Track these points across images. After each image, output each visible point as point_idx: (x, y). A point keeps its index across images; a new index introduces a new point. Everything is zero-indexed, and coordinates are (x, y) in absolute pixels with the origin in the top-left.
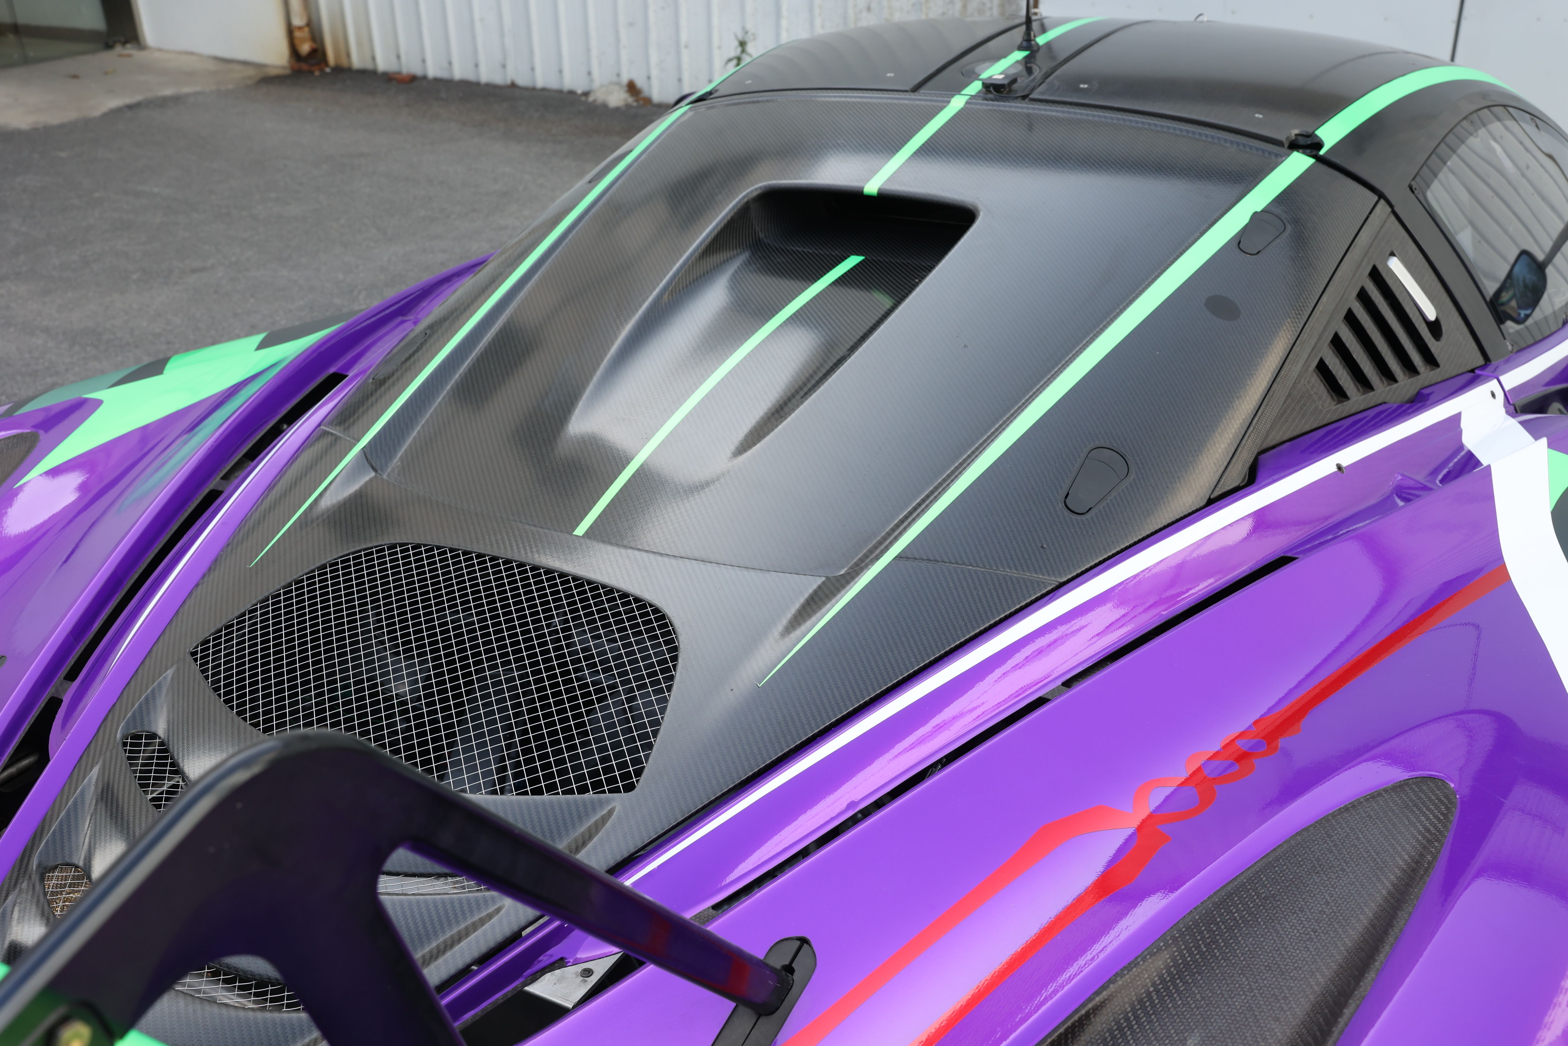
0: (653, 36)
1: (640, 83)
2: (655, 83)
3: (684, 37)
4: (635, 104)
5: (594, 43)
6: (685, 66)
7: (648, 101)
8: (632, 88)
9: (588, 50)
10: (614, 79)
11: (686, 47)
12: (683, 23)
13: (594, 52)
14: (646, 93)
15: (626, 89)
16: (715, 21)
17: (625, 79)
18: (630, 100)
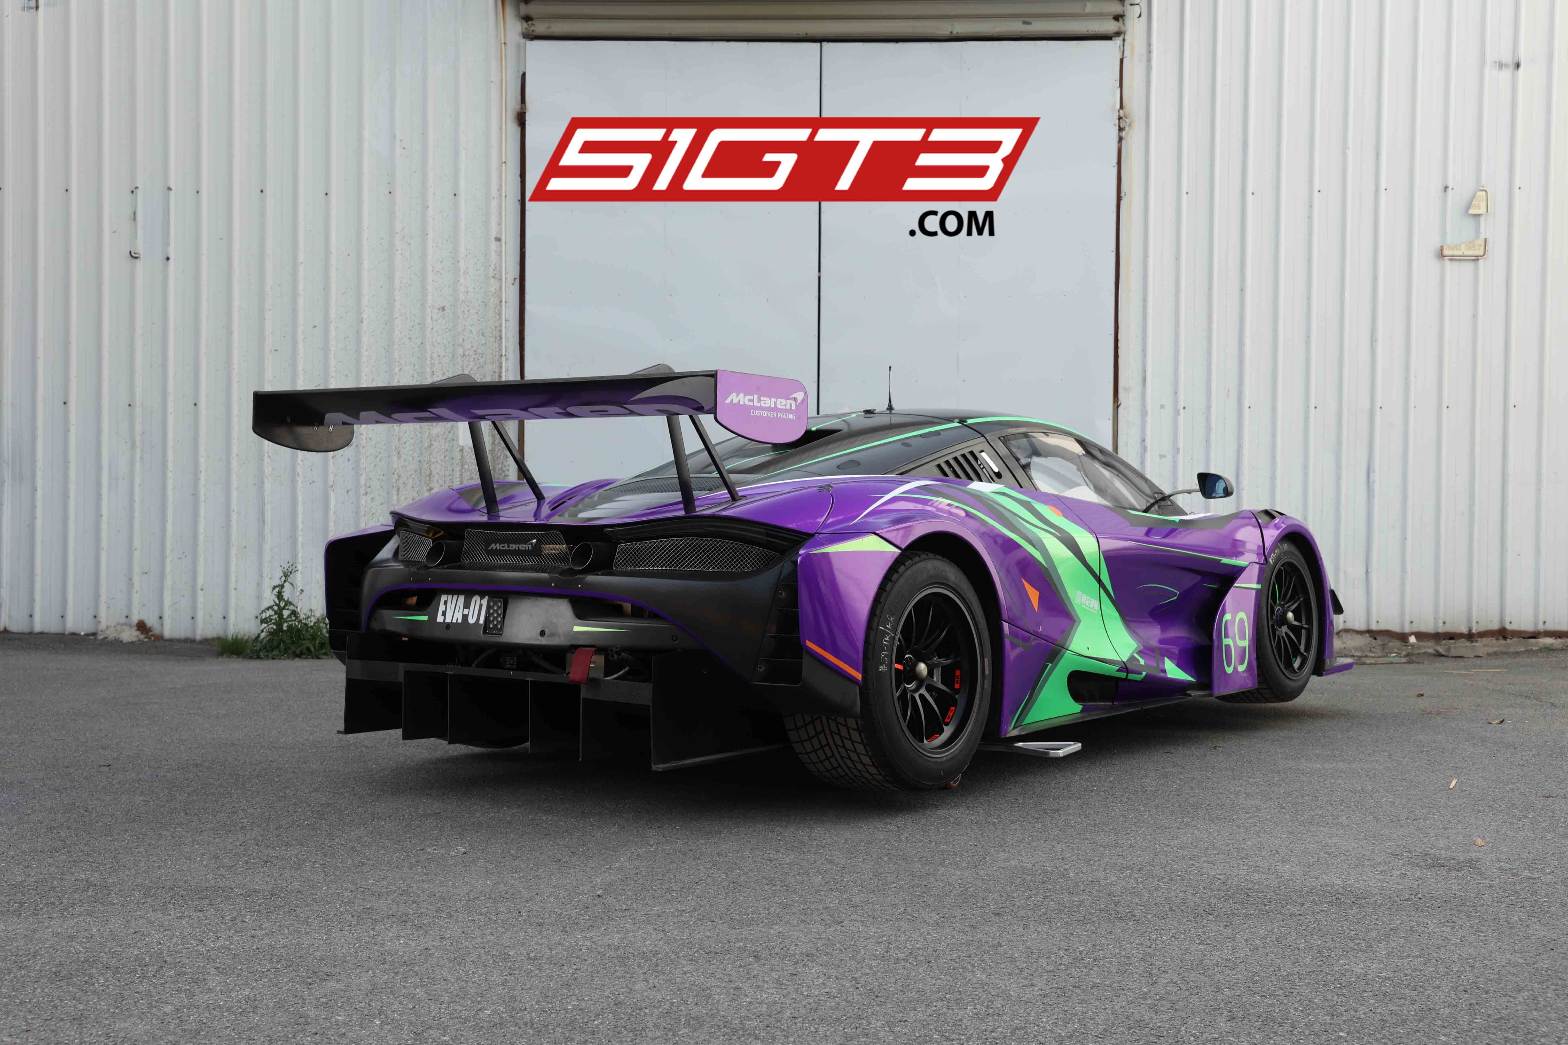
0: (168, 582)
1: (151, 621)
2: (167, 622)
3: (200, 581)
4: (146, 640)
5: (103, 590)
6: (200, 606)
7: (160, 638)
8: (141, 626)
9: (97, 597)
10: (123, 620)
11: (202, 590)
12: (201, 569)
13: (103, 598)
14: (156, 630)
15: (136, 628)
16: (233, 568)
17: (135, 619)
18: (142, 637)
